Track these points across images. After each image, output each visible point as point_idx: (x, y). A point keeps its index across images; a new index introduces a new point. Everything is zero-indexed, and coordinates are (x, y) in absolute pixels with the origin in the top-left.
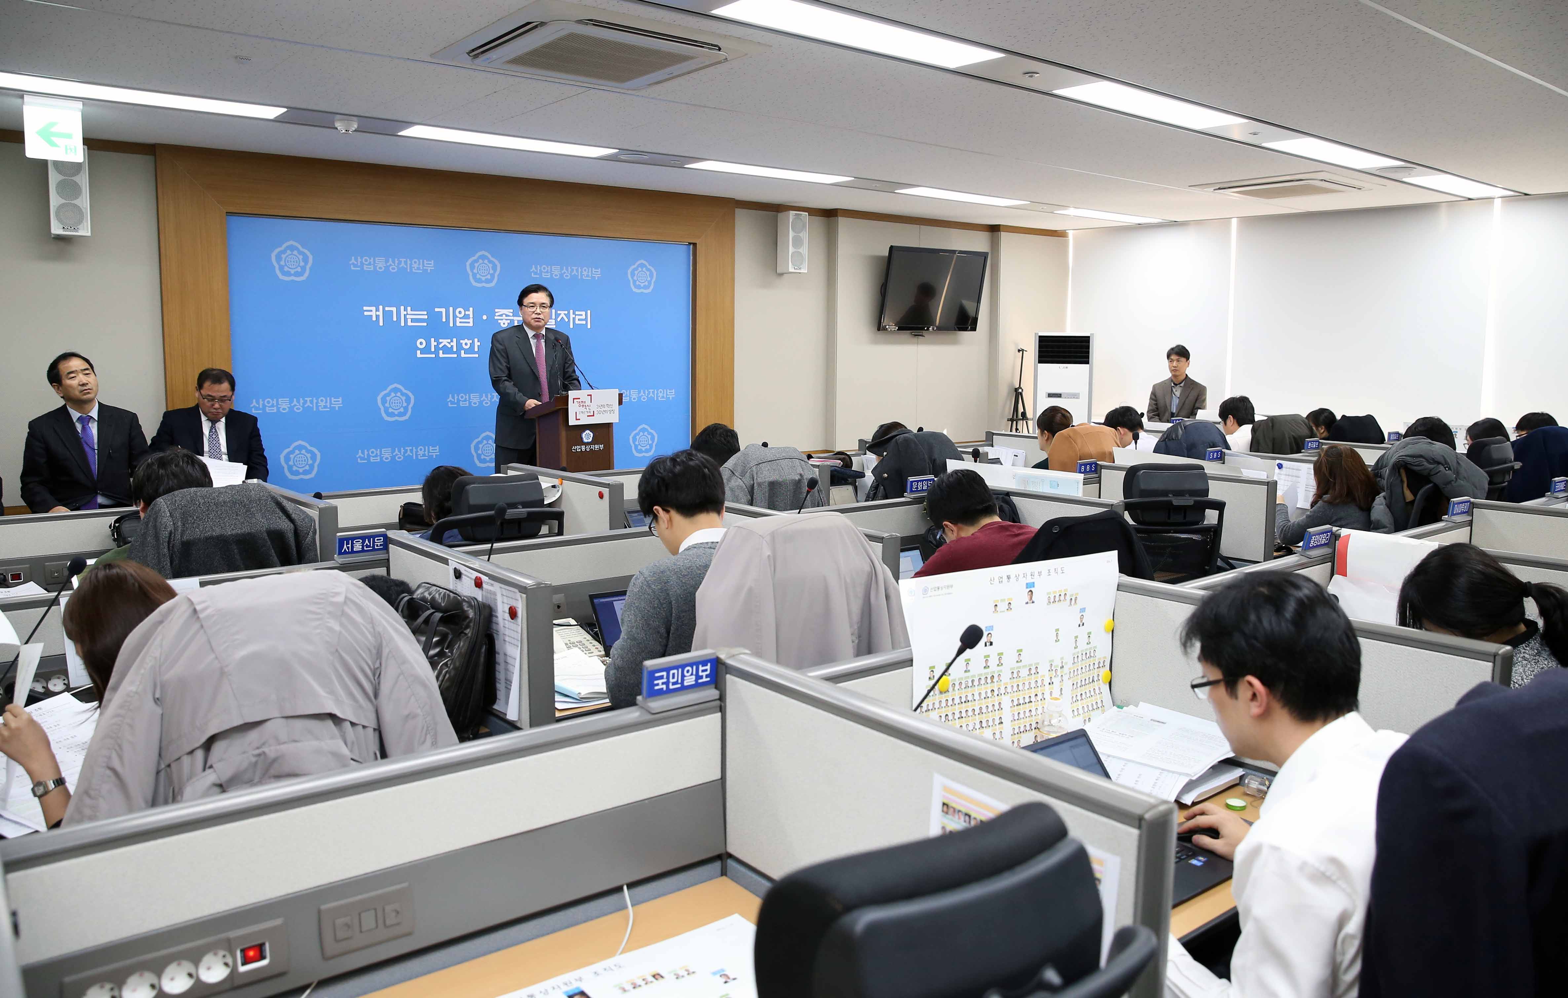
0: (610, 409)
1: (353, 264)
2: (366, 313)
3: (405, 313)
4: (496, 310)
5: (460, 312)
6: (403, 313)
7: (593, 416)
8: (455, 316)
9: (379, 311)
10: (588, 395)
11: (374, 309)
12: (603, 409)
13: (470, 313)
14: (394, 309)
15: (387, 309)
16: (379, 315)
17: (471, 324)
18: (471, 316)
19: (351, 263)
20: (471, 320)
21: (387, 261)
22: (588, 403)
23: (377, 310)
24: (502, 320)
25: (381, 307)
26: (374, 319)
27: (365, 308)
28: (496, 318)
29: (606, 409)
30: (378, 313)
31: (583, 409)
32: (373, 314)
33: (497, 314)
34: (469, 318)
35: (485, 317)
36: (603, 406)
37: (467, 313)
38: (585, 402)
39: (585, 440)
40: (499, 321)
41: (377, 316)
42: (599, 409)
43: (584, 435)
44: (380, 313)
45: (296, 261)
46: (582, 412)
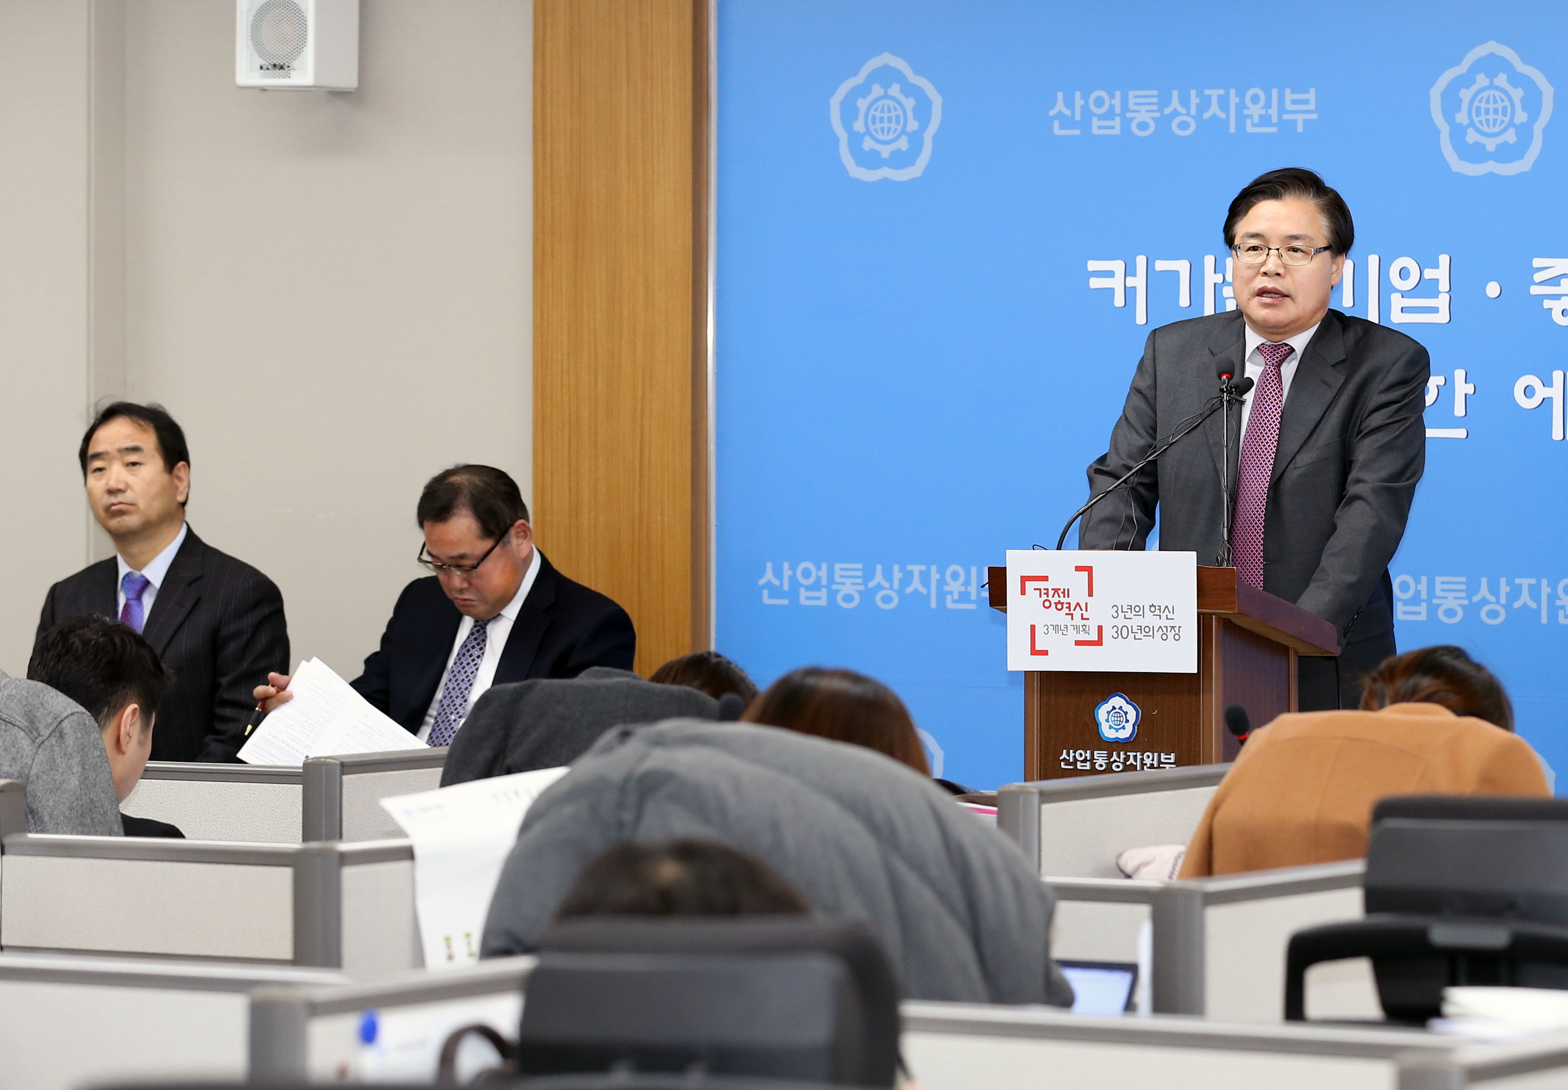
0: (1164, 622)
1: (1060, 116)
2: (1095, 283)
3: (1219, 278)
4: (1537, 262)
5: (1404, 273)
6: (1211, 278)
7: (1099, 642)
8: (1385, 289)
9: (1134, 275)
10: (1078, 569)
11: (1118, 266)
12: (1136, 621)
13: (1440, 274)
14: (1182, 267)
15: (1161, 265)
16: (1134, 288)
17: (1442, 317)
18: (1444, 286)
19: (1052, 113)
20: (1442, 301)
21: (1164, 102)
22: (1079, 594)
23: (1130, 271)
24: (1557, 297)
25: (1141, 261)
26: (1119, 301)
27: (1093, 265)
28: (1535, 290)
29: (1150, 620)
30: (1130, 282)
31: (1061, 618)
32: (1117, 283)
33: (1538, 277)
34: (1435, 294)
35: (1493, 289)
36: (1137, 610)
37: (1429, 274)
38: (1066, 593)
39: (1108, 732)
40: (1547, 304)
41: (1129, 293)
42: (1120, 622)
43: (1102, 713)
44: (1139, 282)
45: (898, 117)
46: (1056, 628)
